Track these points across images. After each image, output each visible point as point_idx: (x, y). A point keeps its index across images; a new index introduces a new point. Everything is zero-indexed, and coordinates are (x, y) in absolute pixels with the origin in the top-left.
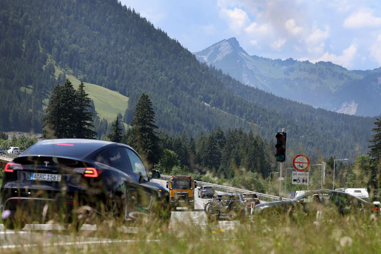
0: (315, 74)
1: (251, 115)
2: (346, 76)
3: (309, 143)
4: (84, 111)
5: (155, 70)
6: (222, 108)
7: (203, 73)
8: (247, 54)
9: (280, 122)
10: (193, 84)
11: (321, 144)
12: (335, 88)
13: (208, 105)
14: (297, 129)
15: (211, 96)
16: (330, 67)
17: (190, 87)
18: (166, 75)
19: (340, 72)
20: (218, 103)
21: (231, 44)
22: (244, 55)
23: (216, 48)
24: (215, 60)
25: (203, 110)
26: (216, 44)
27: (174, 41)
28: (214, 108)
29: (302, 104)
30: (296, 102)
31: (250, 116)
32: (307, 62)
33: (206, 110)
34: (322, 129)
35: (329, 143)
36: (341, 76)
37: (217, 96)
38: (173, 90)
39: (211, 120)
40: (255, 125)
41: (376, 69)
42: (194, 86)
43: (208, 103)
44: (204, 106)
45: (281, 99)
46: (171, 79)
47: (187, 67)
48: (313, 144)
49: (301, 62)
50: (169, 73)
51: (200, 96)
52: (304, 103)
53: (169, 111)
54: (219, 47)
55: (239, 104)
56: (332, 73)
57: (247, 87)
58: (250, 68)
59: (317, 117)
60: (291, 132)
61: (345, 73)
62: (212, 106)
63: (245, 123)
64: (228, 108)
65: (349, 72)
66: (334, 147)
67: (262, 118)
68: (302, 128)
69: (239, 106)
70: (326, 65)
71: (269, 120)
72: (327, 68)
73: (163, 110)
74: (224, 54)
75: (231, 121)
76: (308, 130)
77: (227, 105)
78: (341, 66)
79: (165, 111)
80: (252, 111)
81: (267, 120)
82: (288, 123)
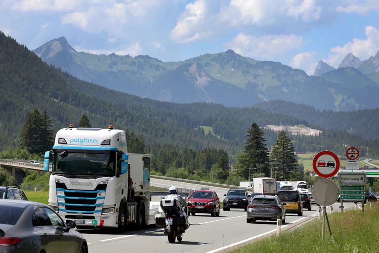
0: (135, 66)
1: (94, 107)
2: (162, 67)
3: (143, 130)
4: (48, 129)
5: (10, 72)
6: (68, 103)
7: (49, 73)
8: (75, 50)
9: (118, 113)
10: (43, 83)
11: (153, 130)
12: (153, 78)
13: (57, 101)
14: (133, 118)
15: (59, 93)
16: (148, 60)
17: (40, 86)
18: (20, 77)
19: (156, 63)
20: (65, 99)
21: (61, 43)
22: (73, 51)
23: (48, 46)
24: (48, 57)
25: (54, 106)
26: (48, 43)
27: (22, 46)
28: (62, 103)
29: (130, 95)
30: (125, 94)
31: (92, 108)
32: (128, 56)
33: (56, 105)
34: (150, 116)
35: (159, 128)
36: (158, 68)
37: (64, 93)
38: (27, 89)
39: (62, 114)
40: (98, 116)
41: (187, 60)
42: (44, 85)
43: (57, 99)
44: (54, 102)
45: (113, 92)
46: (24, 80)
47: (35, 68)
48: (146, 130)
49: (123, 57)
50: (22, 75)
51: (49, 93)
52: (132, 94)
53: (28, 108)
54: (51, 45)
55: (83, 99)
56: (149, 65)
57: (83, 82)
58: (78, 63)
59: (144, 105)
60: (128, 121)
61: (161, 64)
62: (60, 102)
63: (90, 115)
64: (74, 102)
65: (164, 64)
66: (164, 131)
67: (103, 110)
68: (136, 117)
69: (83, 100)
70: (144, 59)
71: (108, 111)
72: (145, 61)
73: (23, 108)
74: (56, 52)
75: (78, 114)
76: (141, 118)
77: (72, 101)
78: (157, 59)
79: (25, 109)
80: (94, 104)
81: (107, 111)
82: (125, 113)
